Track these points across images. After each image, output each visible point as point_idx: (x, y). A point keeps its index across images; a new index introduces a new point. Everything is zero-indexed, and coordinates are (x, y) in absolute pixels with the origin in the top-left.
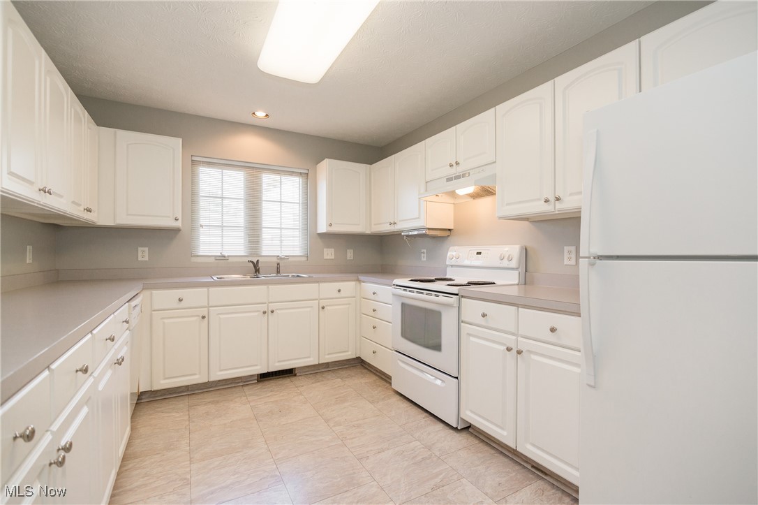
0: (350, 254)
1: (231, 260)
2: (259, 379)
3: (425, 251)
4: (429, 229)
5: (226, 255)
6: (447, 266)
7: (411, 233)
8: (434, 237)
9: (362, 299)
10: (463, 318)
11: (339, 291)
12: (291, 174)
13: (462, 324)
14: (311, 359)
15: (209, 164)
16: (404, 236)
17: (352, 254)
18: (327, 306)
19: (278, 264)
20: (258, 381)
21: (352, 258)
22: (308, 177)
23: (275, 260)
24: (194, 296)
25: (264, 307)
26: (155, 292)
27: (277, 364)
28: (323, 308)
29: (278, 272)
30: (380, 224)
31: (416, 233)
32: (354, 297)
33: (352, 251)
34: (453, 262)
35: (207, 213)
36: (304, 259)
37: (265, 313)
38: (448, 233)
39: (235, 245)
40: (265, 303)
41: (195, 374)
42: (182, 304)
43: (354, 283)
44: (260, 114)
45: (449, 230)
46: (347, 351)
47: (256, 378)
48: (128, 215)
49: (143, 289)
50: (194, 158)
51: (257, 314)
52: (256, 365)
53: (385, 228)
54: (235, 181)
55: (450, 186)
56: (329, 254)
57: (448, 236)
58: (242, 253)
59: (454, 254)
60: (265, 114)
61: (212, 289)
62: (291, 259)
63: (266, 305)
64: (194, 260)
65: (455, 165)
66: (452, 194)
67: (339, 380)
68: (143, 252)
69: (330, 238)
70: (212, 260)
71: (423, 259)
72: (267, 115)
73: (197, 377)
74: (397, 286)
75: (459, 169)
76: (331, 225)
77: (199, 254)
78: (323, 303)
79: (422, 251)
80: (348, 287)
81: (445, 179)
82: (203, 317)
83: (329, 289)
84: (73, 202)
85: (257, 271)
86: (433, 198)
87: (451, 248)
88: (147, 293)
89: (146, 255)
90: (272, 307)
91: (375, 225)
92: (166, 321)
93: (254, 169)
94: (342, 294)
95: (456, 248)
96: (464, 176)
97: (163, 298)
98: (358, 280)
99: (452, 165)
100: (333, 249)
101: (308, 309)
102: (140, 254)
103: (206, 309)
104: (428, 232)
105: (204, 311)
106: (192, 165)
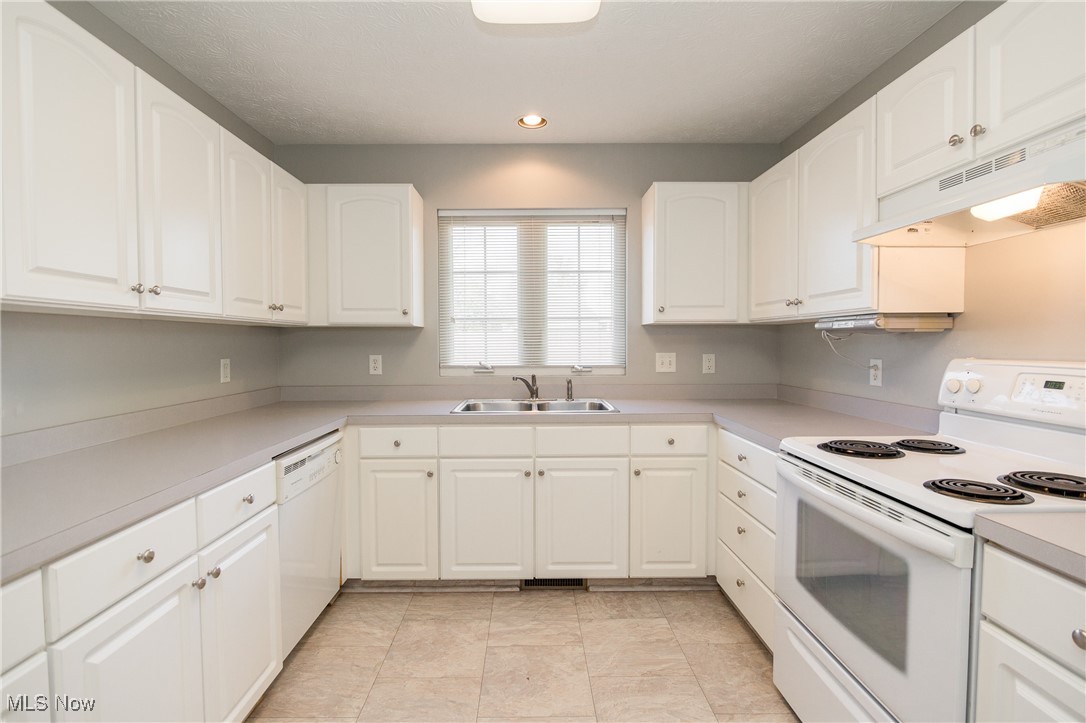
0: (708, 363)
1: (497, 373)
2: (524, 586)
3: (879, 363)
4: (886, 315)
5: (489, 366)
6: (941, 409)
7: (836, 325)
8: (903, 334)
9: (720, 463)
10: (987, 606)
11: (671, 442)
12: (596, 220)
13: (985, 626)
14: (614, 567)
15: (463, 220)
16: (821, 330)
17: (713, 364)
18: (644, 469)
19: (569, 382)
20: (521, 589)
21: (713, 372)
22: (625, 222)
23: (568, 373)
24: (419, 437)
25: (527, 464)
26: (364, 430)
27: (551, 568)
28: (637, 473)
29: (570, 396)
30: (769, 303)
31: (851, 324)
32: (705, 456)
33: (712, 356)
34: (960, 401)
35: (462, 297)
36: (620, 372)
37: (528, 474)
38: (947, 323)
39: (502, 350)
40: (530, 457)
41: (420, 564)
42: (401, 451)
43: (703, 427)
44: (532, 120)
45: (950, 315)
46: (689, 562)
47: (518, 583)
48: (344, 309)
49: (347, 424)
50: (442, 214)
51: (515, 475)
52: (515, 564)
53: (778, 313)
54: (504, 241)
55: (953, 200)
56: (666, 362)
57: (950, 330)
58: (516, 362)
59: (963, 377)
60: (540, 120)
61: (444, 429)
62: (595, 372)
63: (531, 460)
64: (444, 372)
65: (968, 138)
66: (961, 220)
67: (664, 621)
68: (375, 362)
69: (665, 333)
70: (470, 373)
71: (872, 382)
72: (543, 121)
73: (422, 569)
74: (789, 454)
75: (986, 147)
76: (662, 310)
77: (451, 364)
78: (637, 464)
79: (873, 362)
80: (692, 435)
81: (936, 183)
82: (430, 475)
83: (649, 437)
84: (237, 299)
85: (534, 393)
86: (902, 237)
87: (954, 363)
88: (352, 431)
89: (380, 365)
90: (542, 464)
91: (757, 305)
92: (378, 475)
93: (532, 220)
94: (677, 448)
95: (970, 362)
96: (1001, 163)
98: (713, 422)
99: (961, 141)
100: (674, 354)
101: (610, 473)
102: (372, 365)
103: (435, 461)
104: (882, 323)
105: (431, 464)
106: (439, 224)
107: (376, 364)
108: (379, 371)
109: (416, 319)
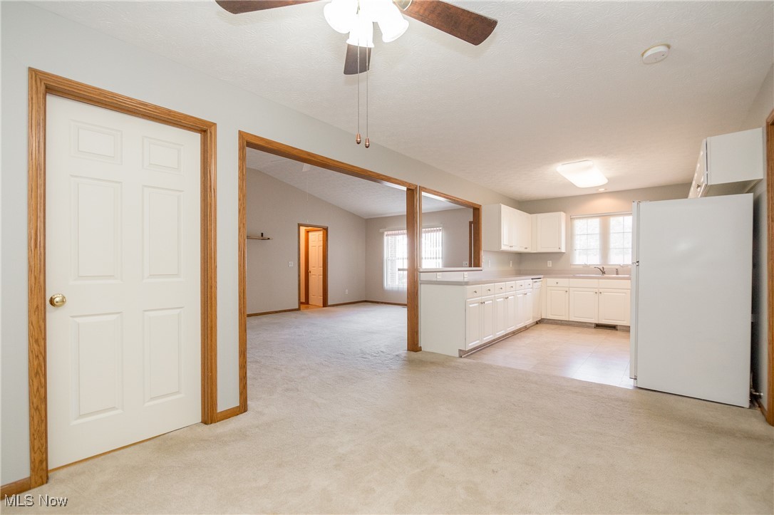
1: (591, 267)
15: (579, 218)
19: (617, 268)
20: (595, 327)
23: (617, 266)
24: (563, 282)
25: (597, 290)
26: (548, 279)
27: (604, 320)
29: (617, 274)
35: (579, 243)
37: (597, 293)
39: (594, 260)
40: (597, 288)
41: (563, 316)
42: (558, 285)
47: (594, 324)
49: (543, 277)
50: (572, 217)
51: (592, 293)
54: (595, 224)
58: (597, 263)
61: (571, 280)
62: (625, 267)
64: (572, 266)
70: (581, 267)
77: (574, 264)
82: (566, 292)
85: (603, 273)
88: (545, 279)
90: (601, 290)
92: (553, 291)
93: (605, 216)
97: (551, 281)
102: (548, 264)
105: (567, 289)
106: (571, 220)
107: (550, 264)
108: (551, 266)
109: (563, 250)
